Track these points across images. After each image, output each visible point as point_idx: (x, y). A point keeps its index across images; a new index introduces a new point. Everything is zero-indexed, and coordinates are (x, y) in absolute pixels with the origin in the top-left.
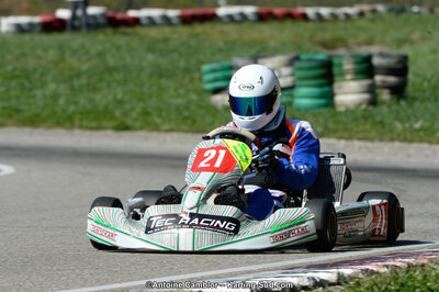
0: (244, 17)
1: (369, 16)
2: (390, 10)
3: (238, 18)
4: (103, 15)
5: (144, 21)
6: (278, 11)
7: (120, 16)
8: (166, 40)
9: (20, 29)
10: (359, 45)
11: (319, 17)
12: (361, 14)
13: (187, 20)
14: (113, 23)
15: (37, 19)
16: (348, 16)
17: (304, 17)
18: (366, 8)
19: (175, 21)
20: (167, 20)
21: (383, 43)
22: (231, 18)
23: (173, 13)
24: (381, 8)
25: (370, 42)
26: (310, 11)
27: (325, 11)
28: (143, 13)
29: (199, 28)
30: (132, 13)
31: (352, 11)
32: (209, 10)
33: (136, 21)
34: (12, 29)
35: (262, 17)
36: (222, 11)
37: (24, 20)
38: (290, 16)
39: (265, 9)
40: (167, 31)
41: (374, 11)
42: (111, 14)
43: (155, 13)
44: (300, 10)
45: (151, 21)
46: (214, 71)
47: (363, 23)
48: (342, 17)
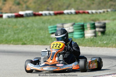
0: (71, 13)
1: (106, 12)
2: (112, 11)
3: (70, 14)
4: (32, 13)
5: (44, 15)
6: (81, 11)
7: (37, 13)
8: (49, 19)
9: (9, 17)
10: (102, 20)
11: (92, 13)
12: (104, 12)
13: (56, 14)
14: (35, 15)
15: (14, 14)
16: (100, 13)
17: (88, 13)
18: (105, 10)
19: (52, 14)
20: (50, 14)
21: (109, 20)
22: (68, 14)
23: (52, 12)
24: (109, 10)
25: (105, 20)
26: (90, 11)
27: (94, 11)
28: (43, 12)
29: (59, 16)
30: (40, 12)
31: (101, 11)
32: (62, 11)
33: (41, 15)
34: (6, 17)
35: (77, 13)
36: (65, 12)
37: (10, 15)
38: (84, 13)
39: (77, 11)
40: (50, 17)
41: (107, 11)
42: (34, 13)
43: (47, 12)
44: (87, 11)
45: (46, 15)
46: (52, 28)
47: (104, 14)
48: (99, 13)
